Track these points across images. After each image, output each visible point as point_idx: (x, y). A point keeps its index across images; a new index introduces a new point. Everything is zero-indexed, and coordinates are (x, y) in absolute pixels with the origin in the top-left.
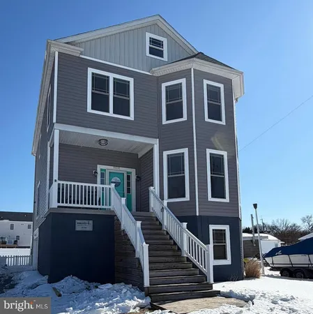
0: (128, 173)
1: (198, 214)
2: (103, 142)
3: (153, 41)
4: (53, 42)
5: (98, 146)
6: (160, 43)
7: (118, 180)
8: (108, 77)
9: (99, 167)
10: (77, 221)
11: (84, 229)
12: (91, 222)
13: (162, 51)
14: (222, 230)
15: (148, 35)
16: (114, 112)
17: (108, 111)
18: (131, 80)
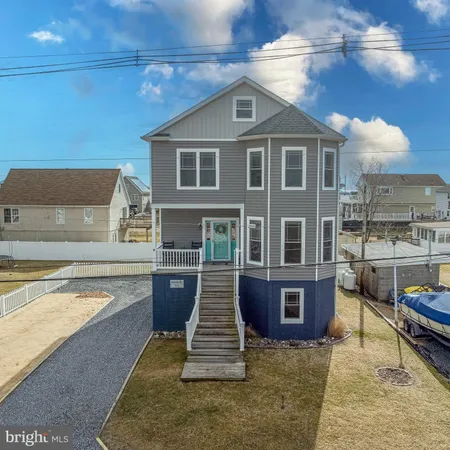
0: (232, 221)
1: (268, 280)
3: (240, 103)
6: (248, 103)
8: (195, 153)
9: (204, 220)
10: (171, 281)
11: (177, 287)
12: (182, 281)
13: (251, 111)
15: (236, 99)
16: (201, 185)
17: (195, 185)
18: (217, 151)
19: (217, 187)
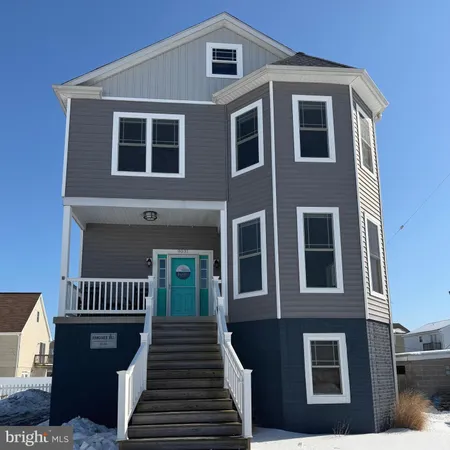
0: (201, 257)
1: (279, 317)
2: (148, 215)
3: (218, 53)
4: (60, 87)
5: (142, 222)
6: (230, 54)
7: (187, 268)
8: (145, 120)
9: (156, 253)
10: (93, 335)
11: (103, 347)
12: (115, 335)
13: (235, 65)
14: (330, 342)
15: (210, 46)
16: (154, 170)
17: (144, 170)
18: (181, 118)
19: (181, 174)
